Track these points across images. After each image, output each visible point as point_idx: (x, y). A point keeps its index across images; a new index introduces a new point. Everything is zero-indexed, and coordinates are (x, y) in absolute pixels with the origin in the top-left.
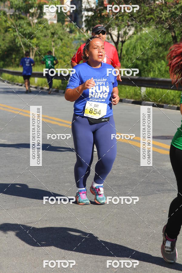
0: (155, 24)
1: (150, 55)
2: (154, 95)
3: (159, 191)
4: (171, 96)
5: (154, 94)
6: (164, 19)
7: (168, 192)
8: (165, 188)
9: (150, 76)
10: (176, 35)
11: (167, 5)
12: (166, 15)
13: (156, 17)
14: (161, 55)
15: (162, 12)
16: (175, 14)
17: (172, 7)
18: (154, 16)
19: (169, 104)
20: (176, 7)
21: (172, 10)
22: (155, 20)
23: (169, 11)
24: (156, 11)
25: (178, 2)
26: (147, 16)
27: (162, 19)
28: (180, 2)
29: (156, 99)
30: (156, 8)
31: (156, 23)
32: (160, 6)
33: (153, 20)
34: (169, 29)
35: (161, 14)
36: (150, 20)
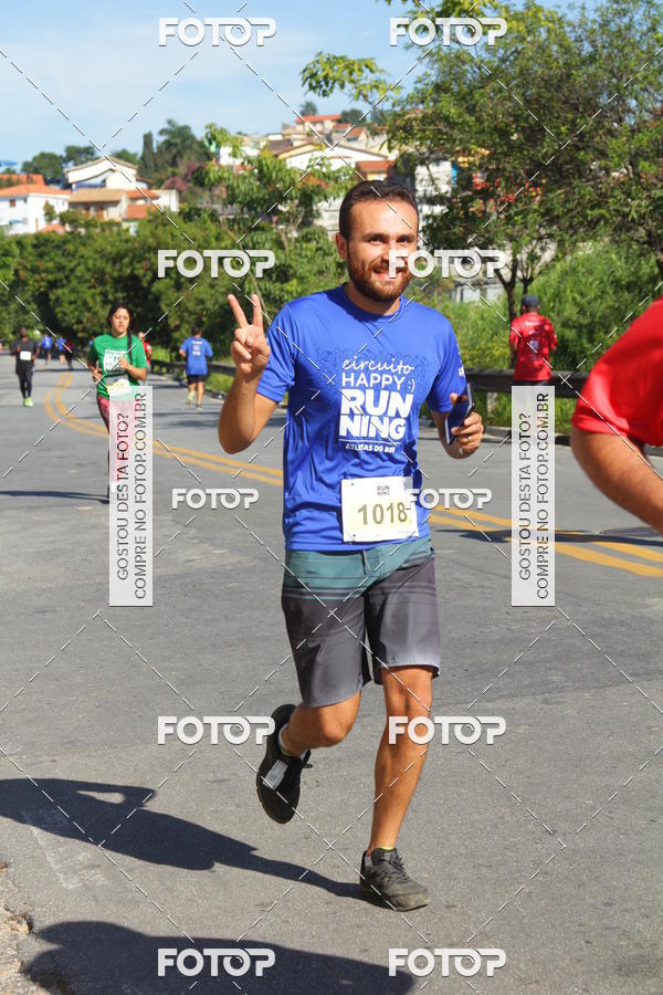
0: (612, 233)
1: (599, 314)
3: (636, 675)
6: (636, 217)
8: (652, 666)
11: (642, 181)
12: (639, 206)
13: (613, 212)
15: (630, 200)
17: (656, 185)
18: (609, 211)
22: (611, 221)
23: (649, 197)
24: (612, 196)
26: (589, 212)
27: (630, 218)
30: (613, 189)
31: (615, 229)
32: (623, 183)
34: (649, 243)
35: (627, 205)
36: (598, 221)
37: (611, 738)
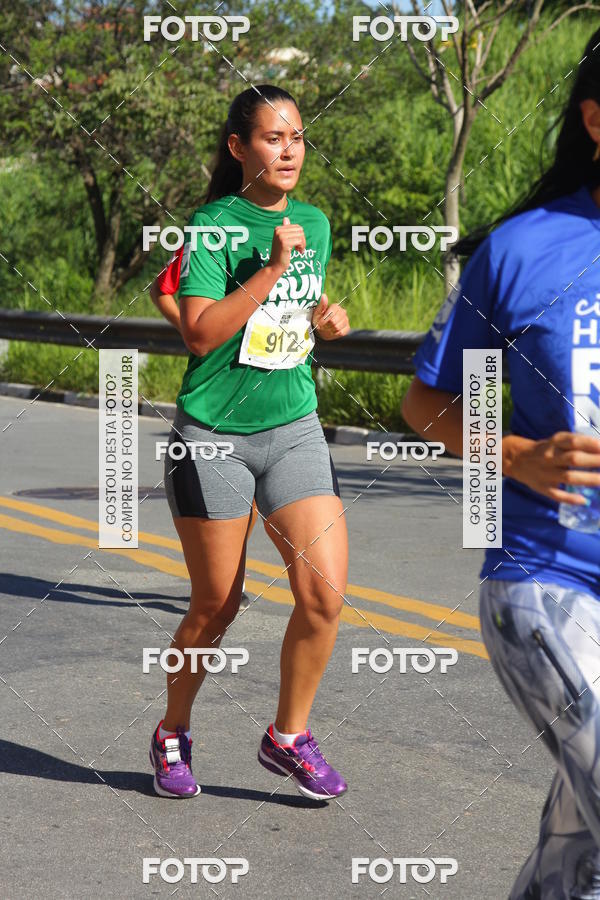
0: (33, 148)
1: (22, 241)
2: (33, 364)
3: (47, 658)
4: (86, 366)
5: (35, 359)
6: (61, 131)
7: (74, 660)
8: (64, 647)
9: (20, 304)
10: (99, 182)
11: (69, 91)
12: (64, 119)
13: (34, 126)
14: (55, 243)
15: (54, 113)
16: (94, 118)
17: (84, 97)
18: (30, 124)
19: (81, 390)
20: (95, 98)
21: (83, 108)
22: (32, 135)
24: (34, 107)
25: (100, 82)
26: (7, 124)
27: (54, 133)
28: (105, 83)
29: (40, 377)
30: (35, 98)
31: (38, 145)
32: (46, 93)
33: (28, 136)
34: (78, 163)
35: (51, 117)
36: (18, 135)
37: (13, 732)
